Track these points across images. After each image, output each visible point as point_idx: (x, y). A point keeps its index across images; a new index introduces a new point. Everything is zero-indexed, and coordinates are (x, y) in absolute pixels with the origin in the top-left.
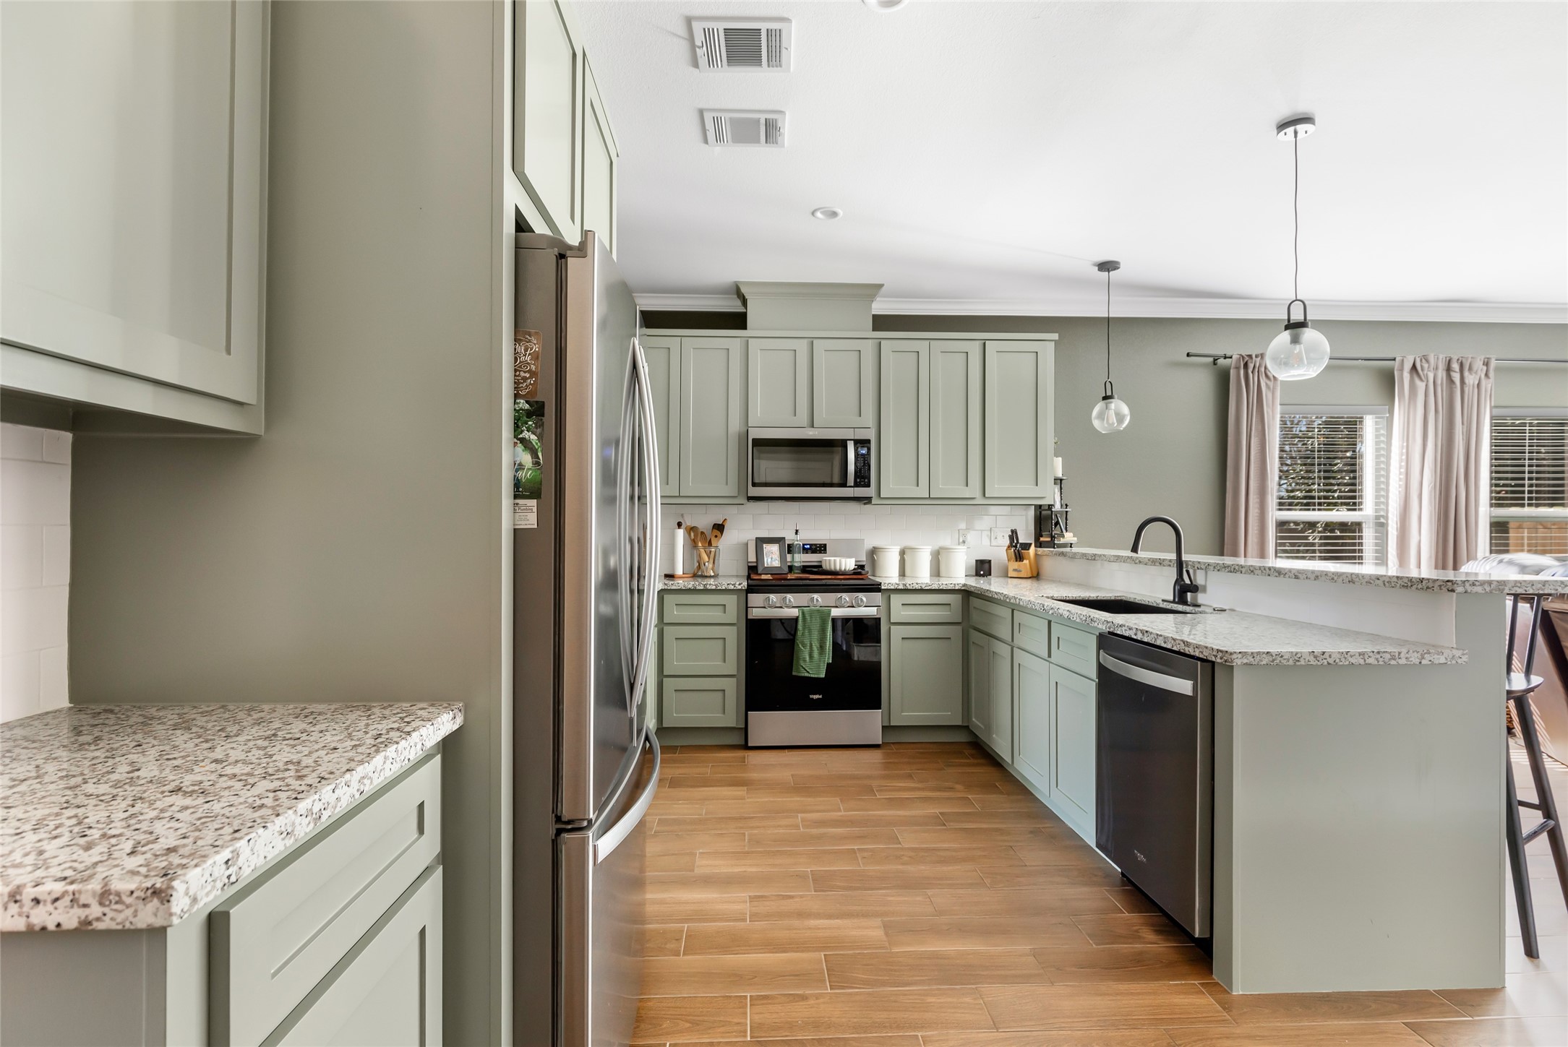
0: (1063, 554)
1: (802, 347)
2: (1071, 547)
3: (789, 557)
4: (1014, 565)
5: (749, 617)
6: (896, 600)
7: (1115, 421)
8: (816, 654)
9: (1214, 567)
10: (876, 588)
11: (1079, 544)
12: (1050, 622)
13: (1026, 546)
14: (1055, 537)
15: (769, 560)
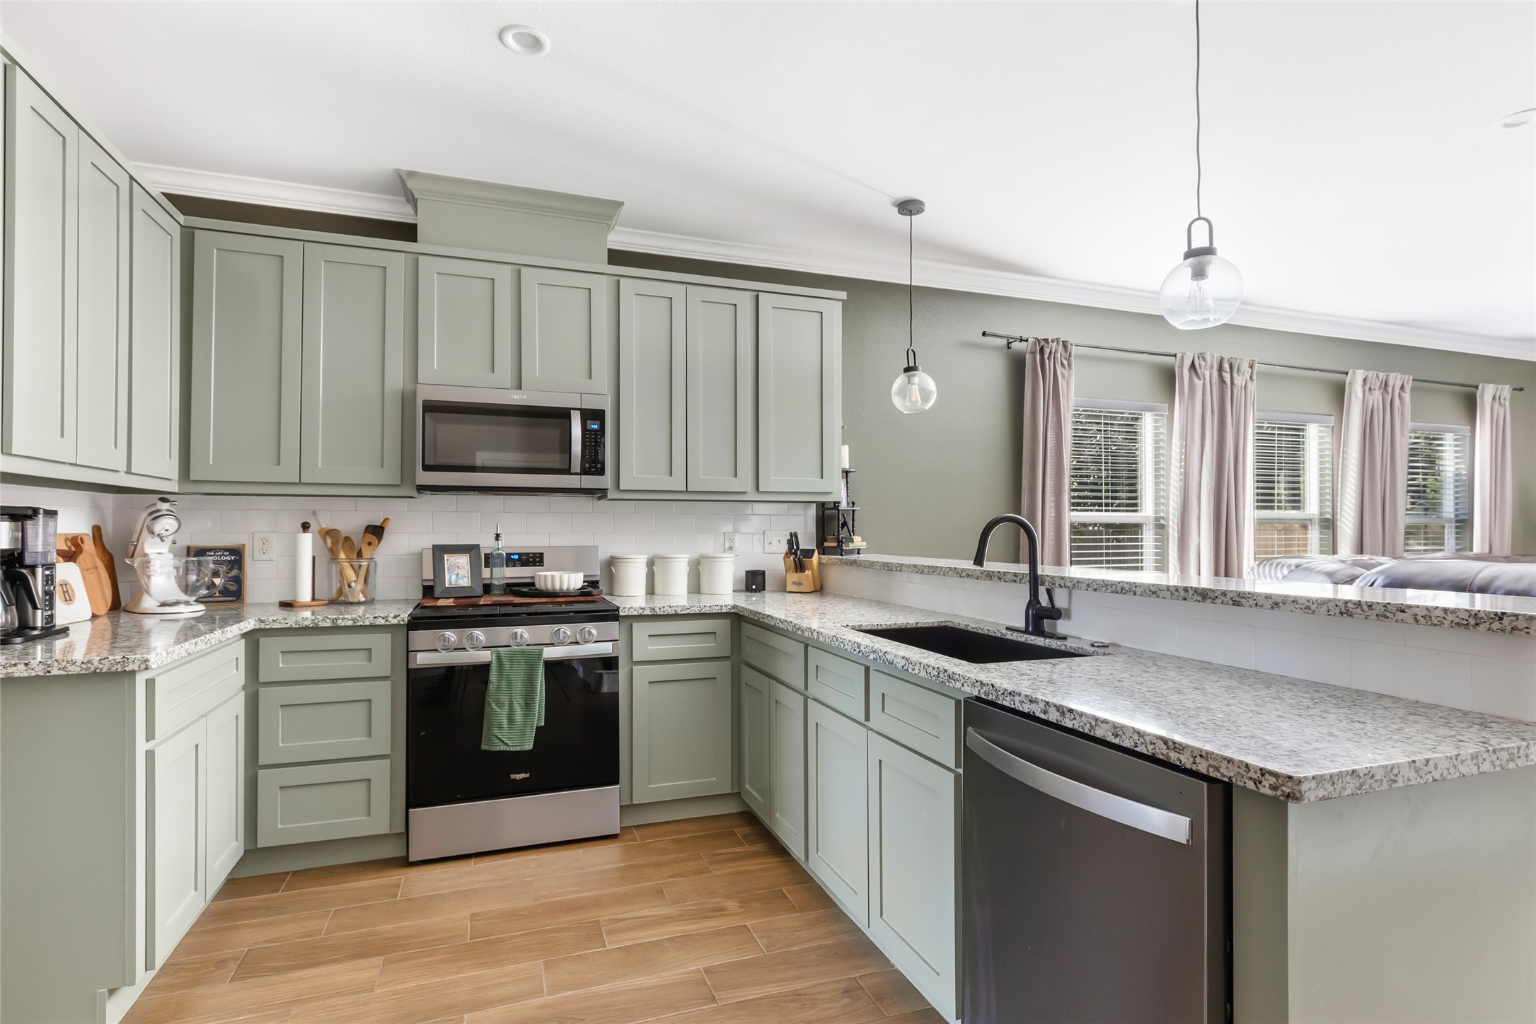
0: (854, 563)
1: (504, 276)
2: (858, 553)
3: (486, 573)
4: (793, 577)
5: (410, 667)
6: (640, 630)
7: (919, 399)
8: (519, 717)
9: (1088, 585)
10: (611, 615)
11: (868, 551)
12: (867, 669)
13: (809, 553)
14: (842, 542)
15: (454, 577)
